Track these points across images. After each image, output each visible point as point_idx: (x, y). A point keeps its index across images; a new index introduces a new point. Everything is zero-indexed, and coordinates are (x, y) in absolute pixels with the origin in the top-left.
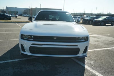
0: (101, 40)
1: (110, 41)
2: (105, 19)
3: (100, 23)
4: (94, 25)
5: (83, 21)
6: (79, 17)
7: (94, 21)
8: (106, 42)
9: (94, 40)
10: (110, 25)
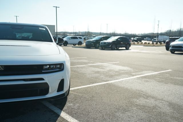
0: (103, 70)
1: (117, 72)
2: (117, 40)
3: (110, 46)
4: (102, 49)
5: (86, 43)
6: (80, 38)
7: (102, 43)
8: (111, 72)
9: (94, 71)
10: (124, 48)
